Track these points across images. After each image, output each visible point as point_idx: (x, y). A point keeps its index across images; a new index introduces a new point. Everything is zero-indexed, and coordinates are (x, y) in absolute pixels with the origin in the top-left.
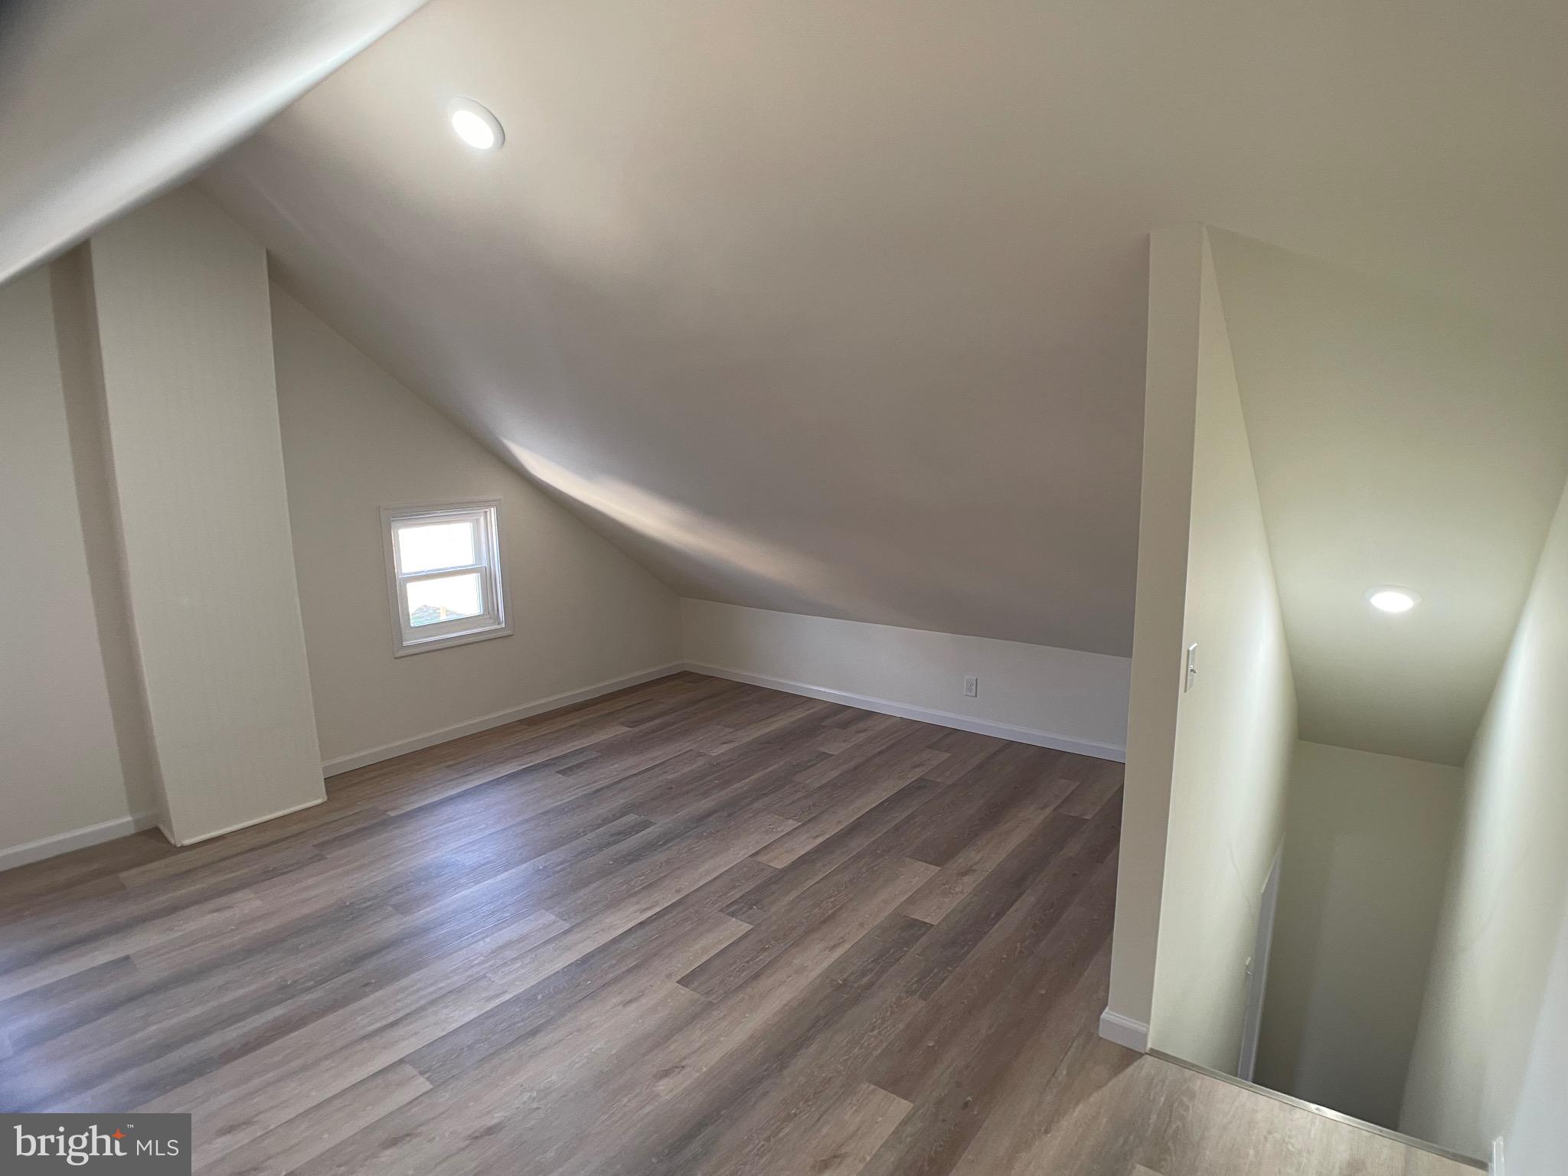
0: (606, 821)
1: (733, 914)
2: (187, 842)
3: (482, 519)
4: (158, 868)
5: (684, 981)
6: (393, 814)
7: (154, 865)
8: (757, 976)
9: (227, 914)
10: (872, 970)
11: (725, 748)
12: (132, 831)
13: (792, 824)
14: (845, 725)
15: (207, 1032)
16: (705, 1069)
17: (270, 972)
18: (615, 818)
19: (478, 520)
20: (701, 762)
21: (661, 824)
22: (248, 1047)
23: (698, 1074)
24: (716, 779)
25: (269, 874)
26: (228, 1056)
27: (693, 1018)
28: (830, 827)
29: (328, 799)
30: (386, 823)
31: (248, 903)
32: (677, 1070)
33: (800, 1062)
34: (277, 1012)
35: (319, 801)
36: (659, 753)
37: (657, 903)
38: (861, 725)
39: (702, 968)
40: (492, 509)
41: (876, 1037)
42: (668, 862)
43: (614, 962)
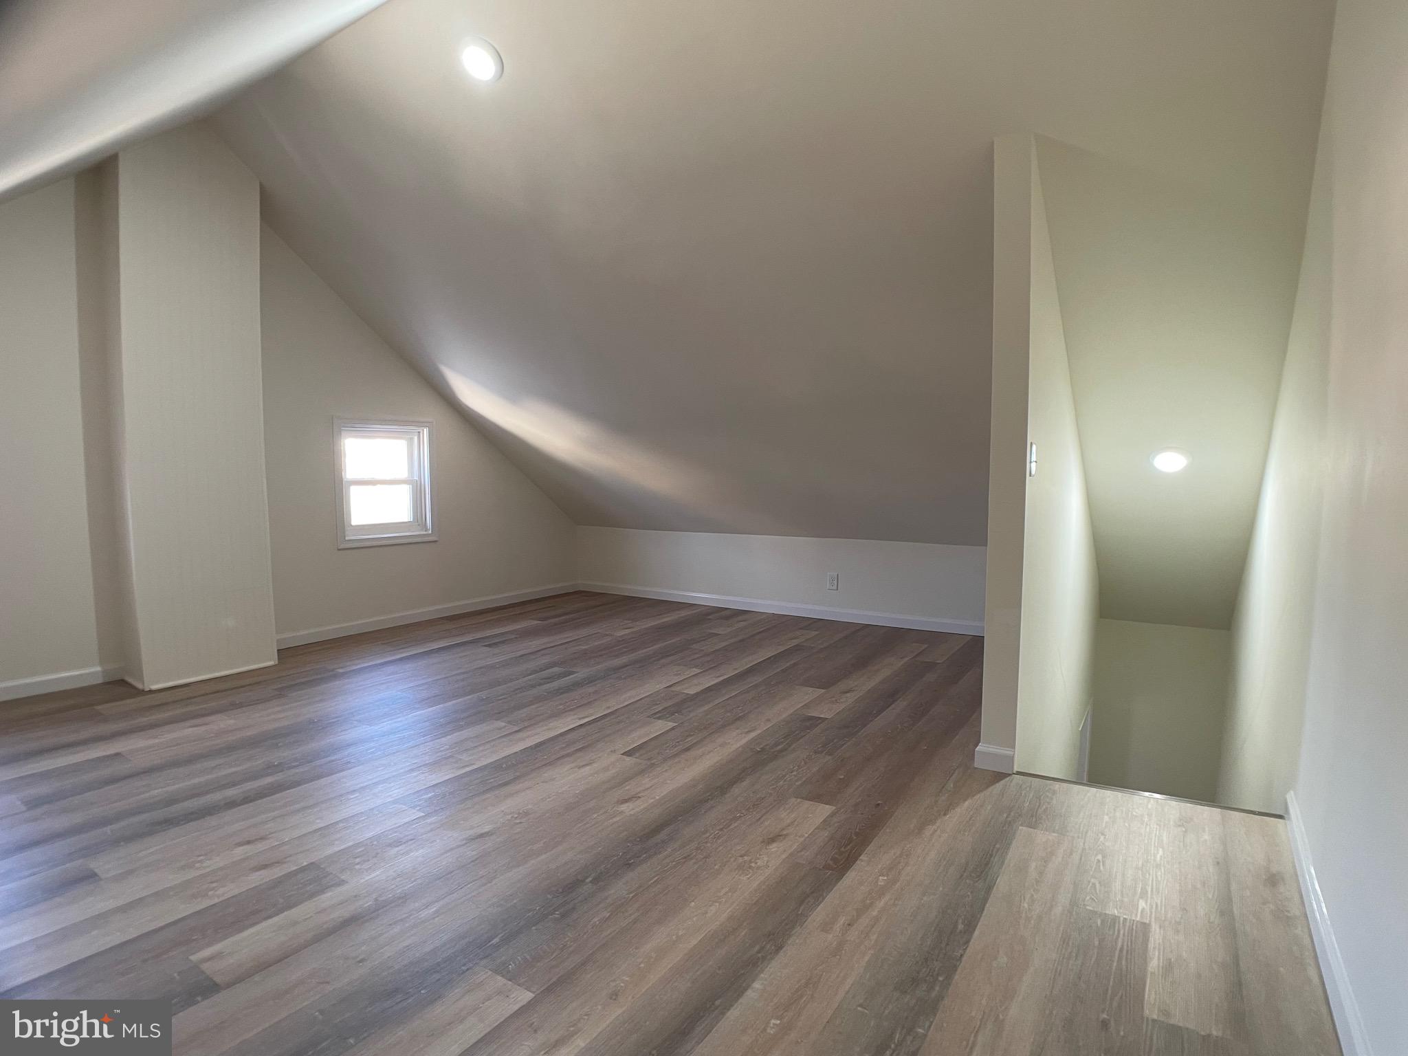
0: (535, 672)
1: (659, 718)
2: (154, 687)
3: (416, 438)
4: (131, 703)
5: (628, 753)
6: (341, 671)
7: (128, 701)
8: (688, 749)
9: (203, 728)
10: (782, 742)
11: (627, 631)
12: (100, 681)
13: (696, 671)
14: (727, 618)
15: (207, 793)
16: (657, 798)
17: (256, 759)
18: (542, 670)
19: (412, 439)
20: (609, 639)
21: (581, 673)
22: (247, 800)
23: (652, 801)
24: (624, 648)
25: (235, 706)
26: (232, 804)
27: (642, 772)
28: (729, 672)
29: (279, 663)
30: (336, 677)
31: (223, 722)
32: (635, 799)
33: (736, 790)
34: (269, 780)
35: (271, 663)
36: (571, 634)
37: (592, 715)
38: (740, 618)
39: (640, 747)
40: (425, 430)
41: (795, 776)
42: (595, 692)
43: (564, 746)
